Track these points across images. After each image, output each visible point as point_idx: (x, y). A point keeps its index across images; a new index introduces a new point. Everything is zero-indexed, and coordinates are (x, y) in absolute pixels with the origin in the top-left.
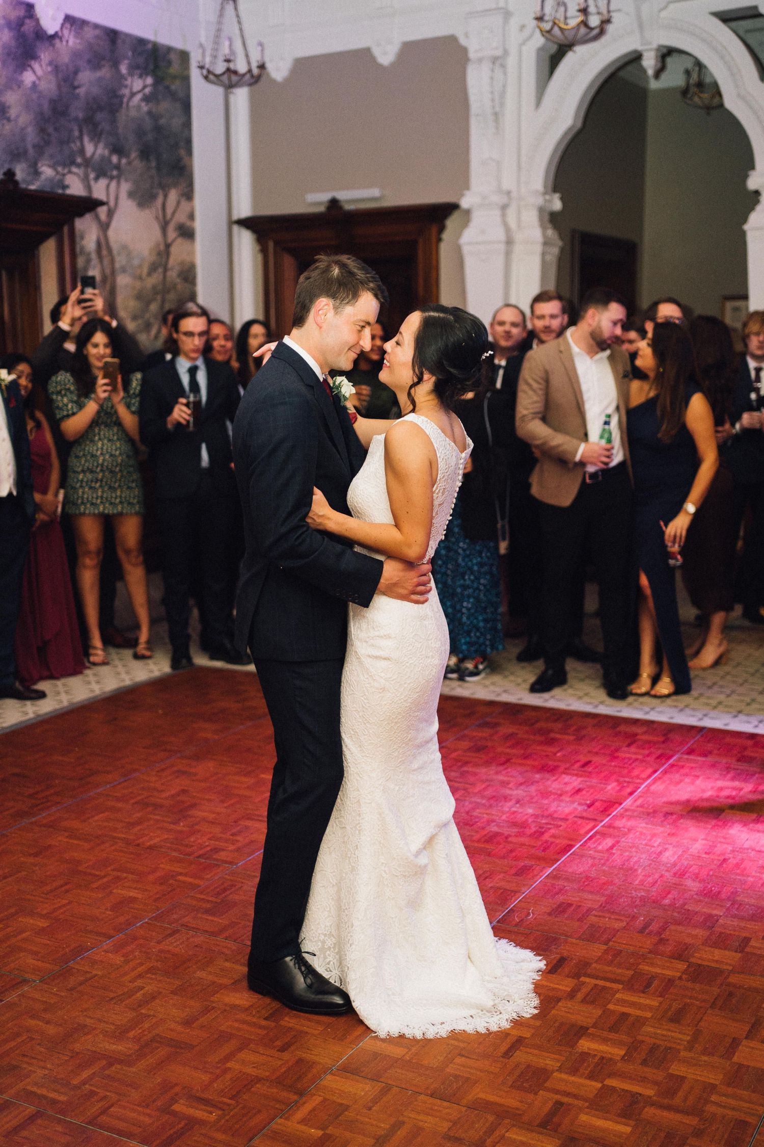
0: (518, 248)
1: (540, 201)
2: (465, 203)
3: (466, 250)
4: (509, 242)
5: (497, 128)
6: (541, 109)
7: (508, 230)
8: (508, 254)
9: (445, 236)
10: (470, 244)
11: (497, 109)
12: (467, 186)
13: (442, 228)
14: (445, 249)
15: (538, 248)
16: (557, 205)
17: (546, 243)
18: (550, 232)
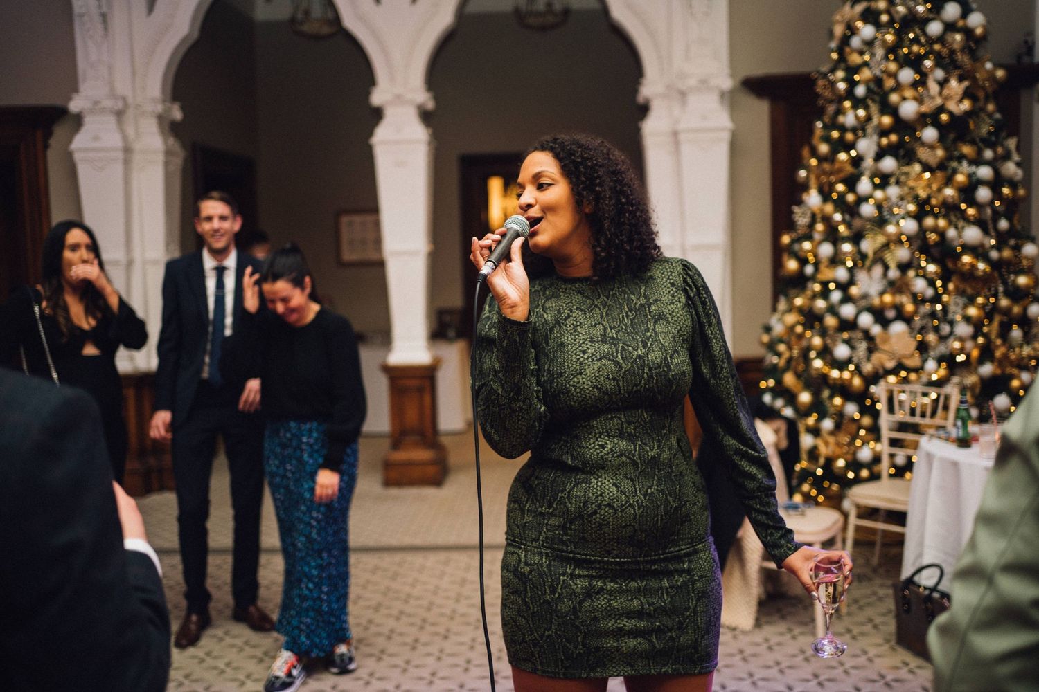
0: (137, 158)
1: (159, 108)
2: (75, 106)
3: (77, 157)
4: (127, 150)
5: (106, 29)
6: (154, 14)
7: (125, 138)
8: (127, 162)
9: (53, 142)
10: (80, 150)
11: (105, 9)
12: (75, 89)
13: (48, 134)
14: (53, 155)
15: (160, 158)
16: (177, 115)
17: (168, 153)
18: (171, 141)
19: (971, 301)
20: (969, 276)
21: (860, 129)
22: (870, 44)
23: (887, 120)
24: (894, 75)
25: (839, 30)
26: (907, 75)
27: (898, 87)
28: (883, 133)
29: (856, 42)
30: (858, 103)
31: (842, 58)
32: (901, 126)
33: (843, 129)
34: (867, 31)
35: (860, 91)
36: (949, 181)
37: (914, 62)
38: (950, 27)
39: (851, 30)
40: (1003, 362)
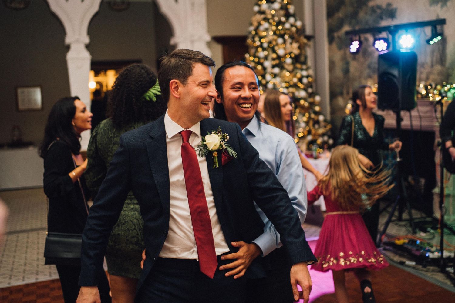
19: (304, 115)
20: (303, 107)
21: (266, 58)
22: (266, 30)
23: (274, 56)
24: (276, 40)
25: (255, 24)
26: (280, 41)
27: (277, 45)
28: (274, 59)
29: (261, 28)
30: (264, 49)
31: (257, 34)
32: (279, 57)
33: (259, 58)
34: (266, 25)
35: (265, 45)
36: (295, 76)
37: (282, 36)
38: (292, 25)
39: (260, 24)
40: (314, 135)
